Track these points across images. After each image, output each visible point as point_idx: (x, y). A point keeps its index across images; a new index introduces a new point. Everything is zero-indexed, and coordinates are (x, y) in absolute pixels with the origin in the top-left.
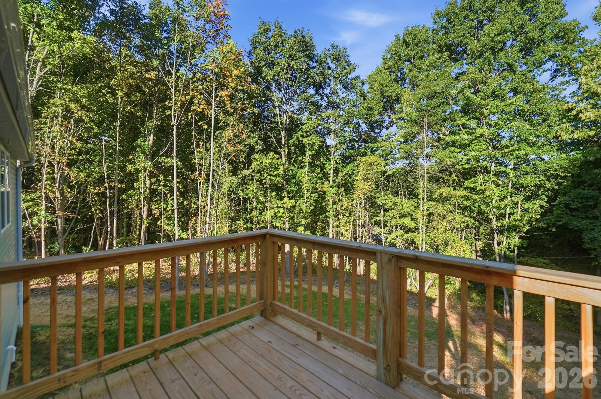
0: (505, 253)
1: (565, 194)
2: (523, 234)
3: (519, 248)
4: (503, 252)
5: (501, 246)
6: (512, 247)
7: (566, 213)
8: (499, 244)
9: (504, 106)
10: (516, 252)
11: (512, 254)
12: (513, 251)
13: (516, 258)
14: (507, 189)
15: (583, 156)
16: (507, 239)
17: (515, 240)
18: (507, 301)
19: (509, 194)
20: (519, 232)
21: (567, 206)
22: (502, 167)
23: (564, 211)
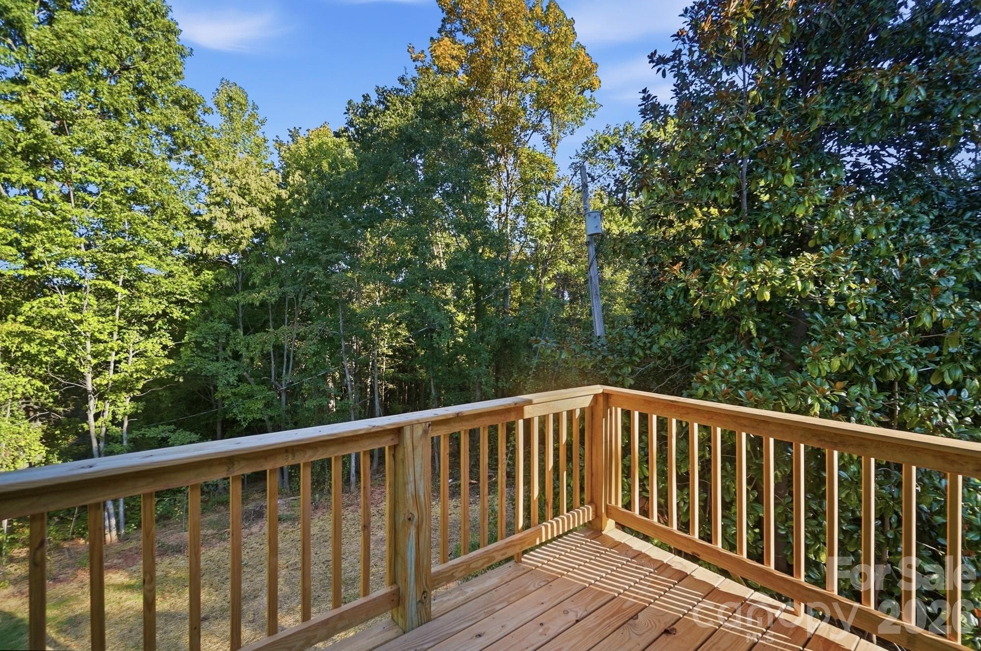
0: (107, 430)
1: (193, 329)
2: (137, 393)
3: (130, 417)
4: (104, 429)
5: (101, 419)
6: (119, 417)
7: (198, 356)
8: (97, 416)
9: (114, 177)
10: (126, 424)
11: (119, 429)
12: (121, 424)
13: (125, 435)
14: (113, 321)
15: (216, 279)
16: (111, 405)
17: (125, 405)
18: (112, 511)
19: (116, 328)
20: (131, 390)
21: (198, 344)
22: (110, 283)
23: (193, 352)
